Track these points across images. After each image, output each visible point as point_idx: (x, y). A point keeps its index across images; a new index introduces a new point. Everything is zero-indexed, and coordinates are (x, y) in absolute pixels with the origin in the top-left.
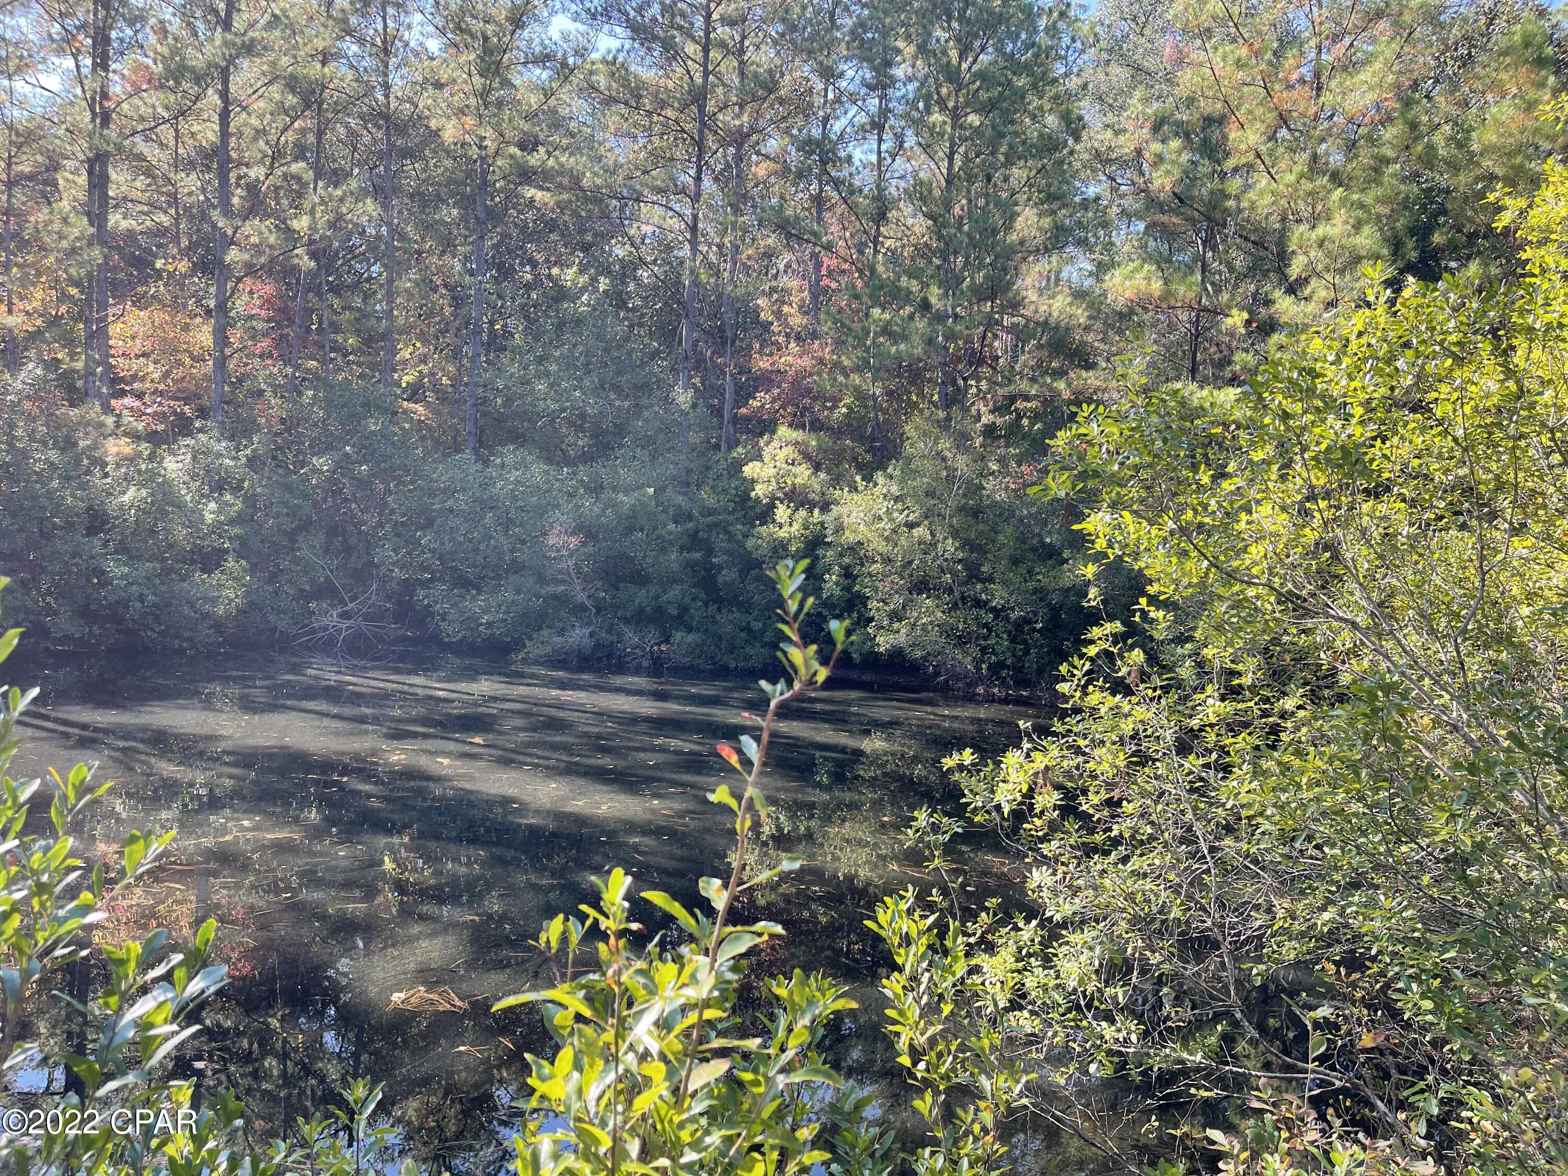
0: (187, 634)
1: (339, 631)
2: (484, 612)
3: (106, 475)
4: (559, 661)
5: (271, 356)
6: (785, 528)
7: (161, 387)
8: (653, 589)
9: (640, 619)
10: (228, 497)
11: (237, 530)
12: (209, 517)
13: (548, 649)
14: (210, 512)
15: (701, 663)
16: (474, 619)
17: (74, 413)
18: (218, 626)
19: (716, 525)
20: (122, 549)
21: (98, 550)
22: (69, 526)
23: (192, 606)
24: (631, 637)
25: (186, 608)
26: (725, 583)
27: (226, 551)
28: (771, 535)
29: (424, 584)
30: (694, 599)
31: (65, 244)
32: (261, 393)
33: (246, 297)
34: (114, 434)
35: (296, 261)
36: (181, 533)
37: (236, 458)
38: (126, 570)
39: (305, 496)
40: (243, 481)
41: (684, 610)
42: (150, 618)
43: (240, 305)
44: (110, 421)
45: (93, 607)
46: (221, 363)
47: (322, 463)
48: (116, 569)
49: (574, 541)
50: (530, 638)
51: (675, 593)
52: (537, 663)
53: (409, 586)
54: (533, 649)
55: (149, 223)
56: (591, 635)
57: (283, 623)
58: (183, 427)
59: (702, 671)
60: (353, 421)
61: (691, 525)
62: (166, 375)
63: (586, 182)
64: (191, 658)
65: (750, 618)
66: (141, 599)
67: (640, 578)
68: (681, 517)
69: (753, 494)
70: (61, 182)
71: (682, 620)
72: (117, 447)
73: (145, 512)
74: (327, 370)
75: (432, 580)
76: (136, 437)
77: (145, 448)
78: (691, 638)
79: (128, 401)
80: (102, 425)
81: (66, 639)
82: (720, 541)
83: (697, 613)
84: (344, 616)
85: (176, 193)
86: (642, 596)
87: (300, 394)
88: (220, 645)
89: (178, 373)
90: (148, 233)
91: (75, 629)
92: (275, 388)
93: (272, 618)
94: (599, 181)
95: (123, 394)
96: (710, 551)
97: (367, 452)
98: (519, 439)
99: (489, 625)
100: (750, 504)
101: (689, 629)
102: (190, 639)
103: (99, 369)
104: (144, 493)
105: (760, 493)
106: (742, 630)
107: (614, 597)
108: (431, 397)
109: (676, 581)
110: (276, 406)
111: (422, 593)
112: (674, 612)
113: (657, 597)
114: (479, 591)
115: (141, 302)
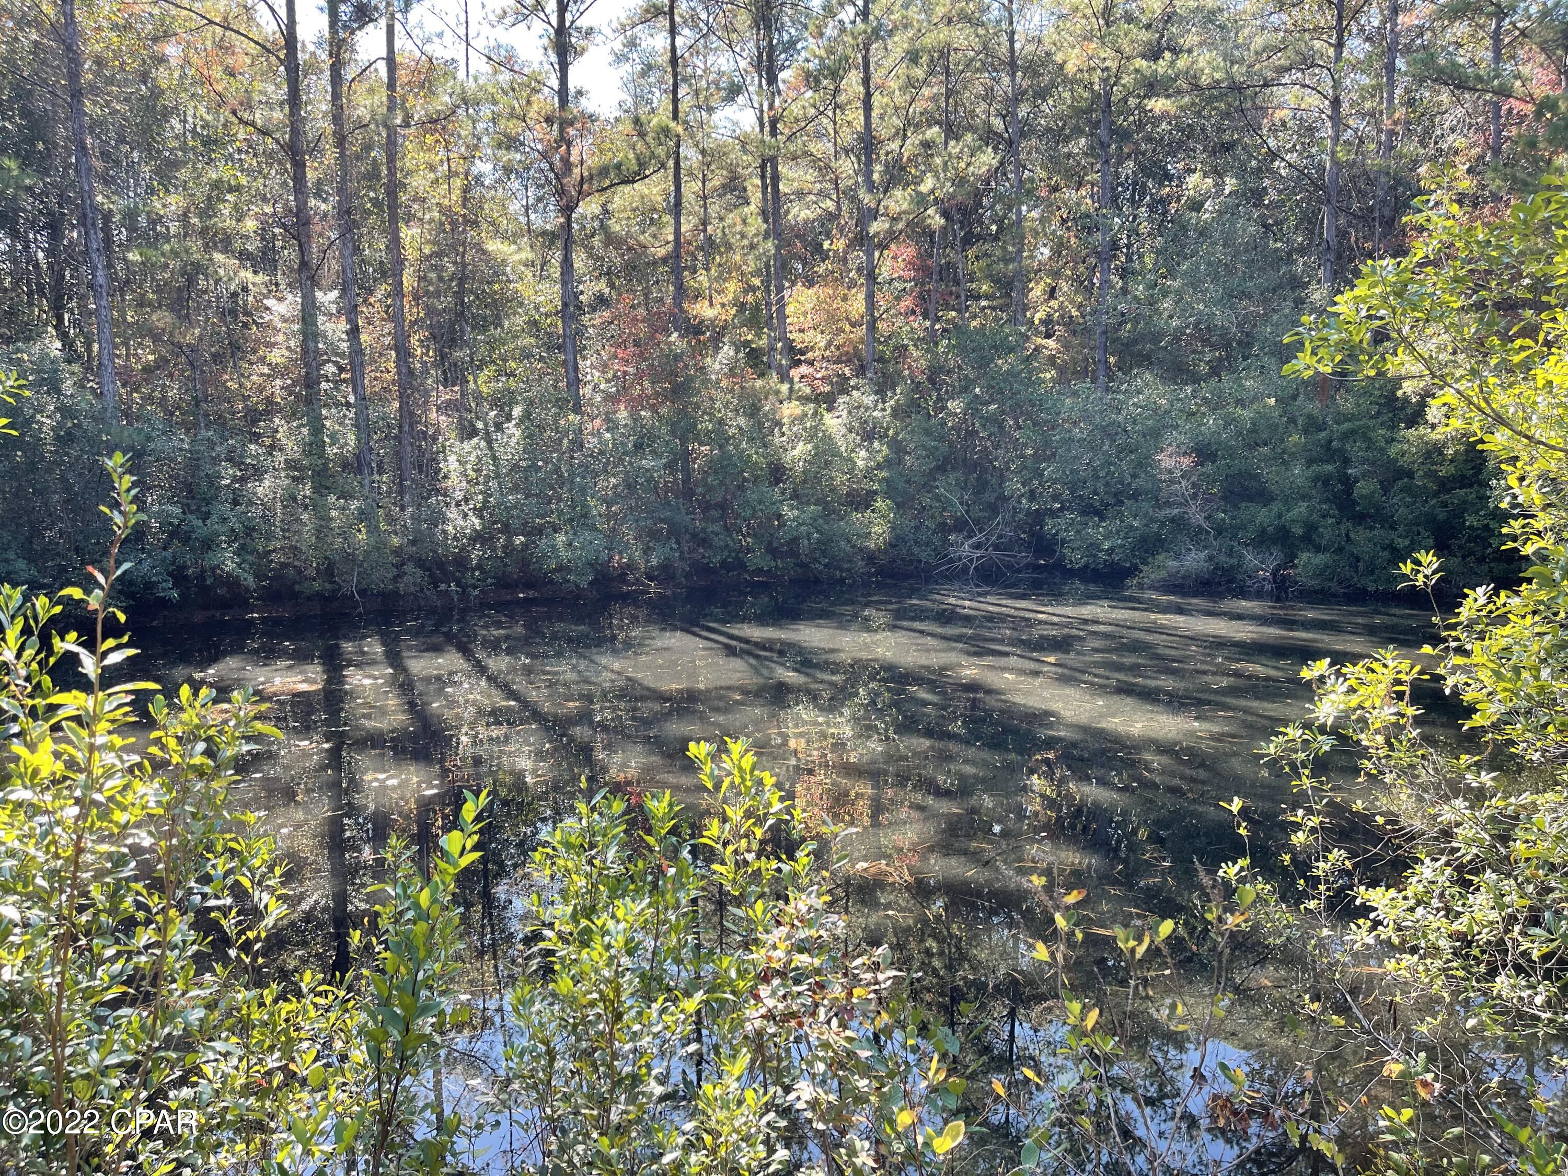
0: (846, 566)
1: (971, 561)
2: (1106, 538)
3: (783, 434)
4: (1175, 586)
5: (913, 312)
6: (1440, 429)
7: (828, 353)
8: (1276, 507)
9: (1263, 540)
10: (876, 445)
11: (884, 474)
12: (860, 463)
13: (1163, 574)
14: (861, 459)
15: (1334, 586)
16: (1096, 546)
17: (759, 383)
18: (871, 558)
19: (1353, 432)
20: (795, 496)
21: (777, 496)
22: (756, 480)
23: (849, 542)
24: (1250, 558)
25: (843, 544)
26: (1362, 497)
27: (875, 492)
28: (1421, 438)
29: (1053, 514)
30: (1324, 517)
31: (746, 242)
32: (905, 348)
33: (889, 263)
34: (790, 399)
35: (929, 221)
36: (840, 478)
37: (884, 410)
38: (796, 512)
39: (942, 439)
40: (888, 429)
41: (1311, 528)
42: (818, 553)
43: (885, 271)
44: (785, 388)
45: (775, 544)
46: (872, 327)
47: (955, 405)
48: (789, 512)
49: (1186, 462)
50: (1145, 563)
51: (1301, 509)
52: (1152, 588)
53: (1038, 517)
54: (1150, 574)
55: (819, 211)
56: (1210, 558)
57: (924, 554)
58: (842, 386)
59: (1334, 595)
60: (983, 363)
61: (1323, 434)
62: (829, 344)
63: (1205, 81)
64: (850, 585)
65: (1393, 535)
66: (809, 536)
67: (1263, 496)
68: (1313, 425)
69: (1400, 393)
70: (749, 188)
71: (1310, 539)
72: (790, 410)
73: (810, 463)
74: (962, 318)
75: (1061, 509)
76: (804, 400)
77: (810, 408)
78: (1320, 559)
79: (804, 369)
80: (777, 392)
81: (759, 572)
82: (1356, 449)
83: (1326, 533)
84: (978, 546)
85: (837, 178)
86: (1263, 516)
87: (936, 344)
88: (873, 575)
89: (840, 339)
90: (820, 218)
91: (766, 563)
92: (917, 342)
93: (916, 550)
94: (1217, 76)
95: (798, 363)
96: (1346, 462)
97: (995, 392)
98: (1145, 361)
99: (1111, 550)
100: (1399, 404)
101: (1318, 549)
102: (849, 570)
103: (780, 345)
104: (809, 447)
105: (1409, 391)
106: (1384, 549)
107: (1233, 518)
108: (1060, 330)
109: (1304, 497)
110: (918, 358)
111: (1050, 522)
112: (1298, 530)
113: (1280, 516)
114: (1102, 519)
115: (810, 283)
